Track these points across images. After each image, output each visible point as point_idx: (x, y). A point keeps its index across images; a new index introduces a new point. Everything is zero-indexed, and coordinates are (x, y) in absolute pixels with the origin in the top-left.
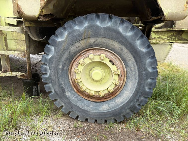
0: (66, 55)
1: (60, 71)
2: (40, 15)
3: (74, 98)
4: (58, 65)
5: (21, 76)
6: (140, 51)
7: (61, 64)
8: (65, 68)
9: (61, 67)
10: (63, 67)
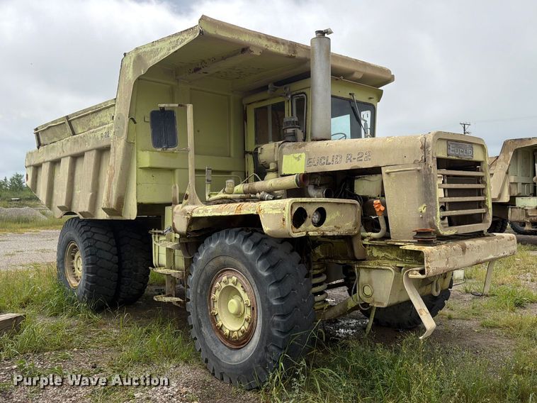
0: (203, 277)
1: (198, 296)
2: (187, 231)
3: (210, 338)
4: (197, 288)
5: (177, 302)
6: (261, 274)
7: (199, 286)
8: (204, 293)
9: (199, 291)
10: (201, 292)
